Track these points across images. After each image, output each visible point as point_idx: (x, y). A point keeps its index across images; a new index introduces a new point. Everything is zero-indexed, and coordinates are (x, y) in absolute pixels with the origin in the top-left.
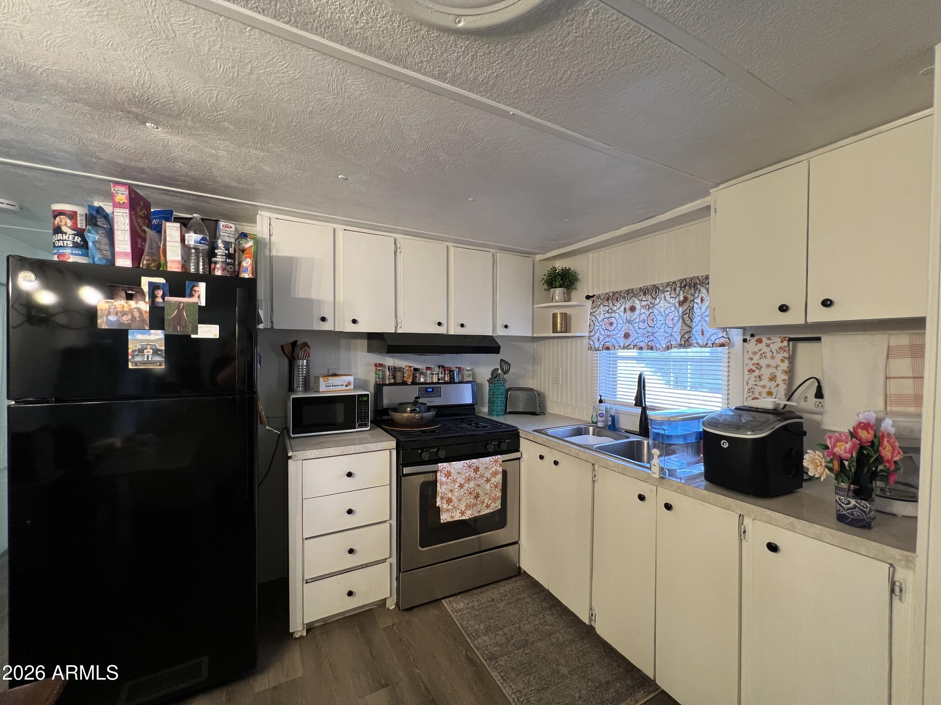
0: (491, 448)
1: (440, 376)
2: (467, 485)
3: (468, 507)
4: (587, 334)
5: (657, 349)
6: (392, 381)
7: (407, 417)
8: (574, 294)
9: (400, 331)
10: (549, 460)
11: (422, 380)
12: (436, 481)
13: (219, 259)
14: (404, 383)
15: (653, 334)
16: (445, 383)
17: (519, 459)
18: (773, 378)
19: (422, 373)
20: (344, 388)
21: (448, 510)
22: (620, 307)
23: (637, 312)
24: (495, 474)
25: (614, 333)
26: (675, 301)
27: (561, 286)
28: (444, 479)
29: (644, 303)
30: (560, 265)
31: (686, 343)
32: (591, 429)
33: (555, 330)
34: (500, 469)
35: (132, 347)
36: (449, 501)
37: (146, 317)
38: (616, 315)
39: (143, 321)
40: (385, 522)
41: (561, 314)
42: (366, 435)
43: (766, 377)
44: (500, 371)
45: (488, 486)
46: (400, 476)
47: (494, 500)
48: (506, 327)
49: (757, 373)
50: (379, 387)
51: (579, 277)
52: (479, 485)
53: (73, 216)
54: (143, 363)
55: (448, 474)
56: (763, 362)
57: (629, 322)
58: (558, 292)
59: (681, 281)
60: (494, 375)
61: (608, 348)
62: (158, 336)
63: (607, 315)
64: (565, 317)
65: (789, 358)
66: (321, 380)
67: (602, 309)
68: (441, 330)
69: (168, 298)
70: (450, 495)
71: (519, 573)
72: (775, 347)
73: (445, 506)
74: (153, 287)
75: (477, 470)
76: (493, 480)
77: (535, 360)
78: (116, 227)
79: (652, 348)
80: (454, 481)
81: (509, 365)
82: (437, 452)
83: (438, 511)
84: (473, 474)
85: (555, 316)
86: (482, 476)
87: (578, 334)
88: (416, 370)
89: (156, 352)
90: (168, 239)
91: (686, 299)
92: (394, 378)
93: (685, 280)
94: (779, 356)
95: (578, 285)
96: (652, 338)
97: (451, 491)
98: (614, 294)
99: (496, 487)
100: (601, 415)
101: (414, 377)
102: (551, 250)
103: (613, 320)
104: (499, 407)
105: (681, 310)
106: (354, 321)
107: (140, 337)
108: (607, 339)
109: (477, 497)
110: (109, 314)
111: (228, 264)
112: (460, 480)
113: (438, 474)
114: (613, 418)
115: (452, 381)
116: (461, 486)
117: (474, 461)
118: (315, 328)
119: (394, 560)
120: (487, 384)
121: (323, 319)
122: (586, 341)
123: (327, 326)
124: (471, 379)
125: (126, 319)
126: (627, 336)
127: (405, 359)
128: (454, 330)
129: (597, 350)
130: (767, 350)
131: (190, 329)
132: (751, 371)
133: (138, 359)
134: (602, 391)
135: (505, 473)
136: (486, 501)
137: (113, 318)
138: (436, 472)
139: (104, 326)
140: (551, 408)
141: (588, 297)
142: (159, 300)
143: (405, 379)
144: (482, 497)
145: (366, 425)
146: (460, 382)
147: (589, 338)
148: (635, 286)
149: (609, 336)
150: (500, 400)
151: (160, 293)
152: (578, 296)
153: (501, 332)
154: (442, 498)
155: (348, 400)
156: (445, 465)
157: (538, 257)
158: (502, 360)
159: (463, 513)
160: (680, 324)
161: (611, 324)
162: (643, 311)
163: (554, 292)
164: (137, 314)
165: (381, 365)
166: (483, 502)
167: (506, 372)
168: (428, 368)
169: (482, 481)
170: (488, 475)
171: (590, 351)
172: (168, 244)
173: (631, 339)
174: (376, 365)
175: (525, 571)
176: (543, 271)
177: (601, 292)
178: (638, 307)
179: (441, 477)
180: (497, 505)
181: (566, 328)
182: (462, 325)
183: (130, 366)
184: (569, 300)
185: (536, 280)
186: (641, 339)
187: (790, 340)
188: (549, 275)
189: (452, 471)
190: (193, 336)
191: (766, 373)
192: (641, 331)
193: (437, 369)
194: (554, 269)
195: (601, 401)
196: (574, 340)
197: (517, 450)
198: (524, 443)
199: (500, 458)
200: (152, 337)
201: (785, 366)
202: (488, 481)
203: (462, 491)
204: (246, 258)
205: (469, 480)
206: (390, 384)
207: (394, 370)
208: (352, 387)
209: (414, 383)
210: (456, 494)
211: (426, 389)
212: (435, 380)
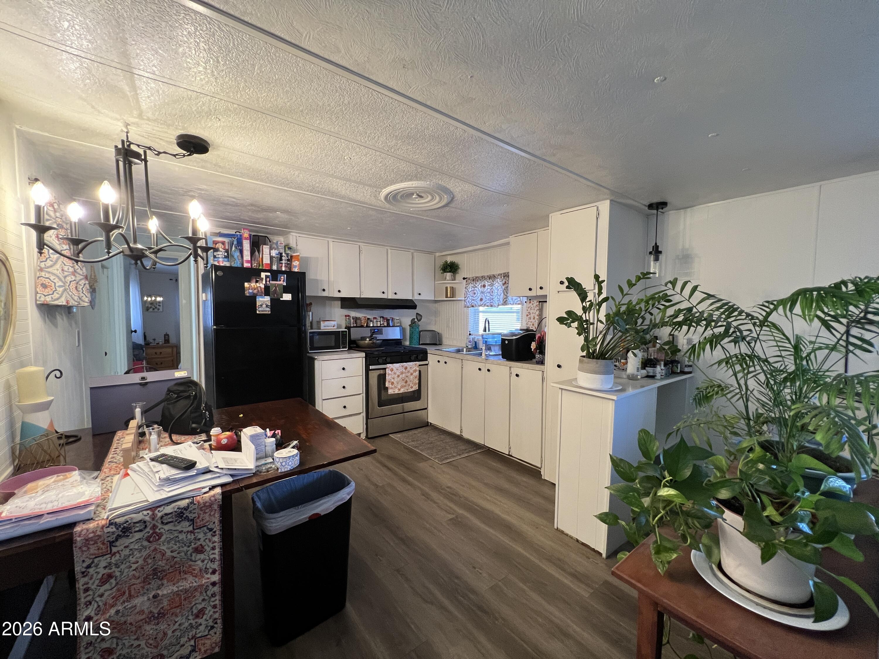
0: (413, 358)
1: (382, 322)
2: (401, 376)
3: (402, 387)
4: (464, 299)
5: (495, 306)
6: (355, 325)
7: (368, 343)
8: (457, 276)
9: (362, 297)
10: (442, 362)
11: (371, 325)
12: (385, 374)
13: (283, 262)
14: (362, 326)
15: (492, 299)
16: (384, 327)
17: (427, 365)
18: (534, 318)
19: (371, 321)
20: (332, 328)
21: (392, 388)
22: (479, 285)
23: (486, 288)
24: (415, 371)
25: (476, 298)
26: (501, 283)
27: (450, 272)
28: (390, 372)
29: (489, 283)
30: (449, 259)
31: (505, 303)
32: (465, 349)
33: (447, 297)
34: (418, 369)
35: (258, 304)
36: (393, 383)
37: (263, 290)
38: (477, 289)
39: (262, 292)
40: (360, 394)
41: (450, 287)
42: (346, 352)
43: (532, 318)
44: (416, 320)
45: (412, 377)
46: (367, 370)
47: (415, 384)
48: (420, 294)
49: (529, 316)
50: (348, 328)
51: (460, 267)
52: (407, 376)
53: (223, 243)
54: (262, 311)
55: (392, 370)
56: (531, 312)
57: (482, 292)
58: (448, 275)
59: (504, 273)
60: (413, 322)
61: (473, 306)
62: (267, 299)
63: (473, 289)
64: (452, 289)
65: (539, 310)
66: (322, 322)
67: (471, 285)
68: (384, 296)
69: (271, 282)
70: (393, 380)
71: (427, 424)
72: (535, 305)
73: (390, 386)
74: (267, 277)
75: (406, 368)
76: (414, 374)
77: (436, 313)
78: (244, 249)
79: (492, 306)
80: (395, 374)
81: (421, 316)
82: (386, 359)
83: (387, 389)
84: (404, 370)
85: (447, 288)
86: (409, 372)
87: (459, 299)
88: (368, 319)
89: (267, 306)
90: (264, 253)
91: (505, 282)
92: (356, 323)
93: (505, 273)
94: (536, 309)
95: (459, 271)
96: (492, 301)
97: (394, 378)
98: (476, 277)
99: (416, 377)
100: (470, 342)
101: (367, 323)
102: (445, 251)
103: (475, 291)
104: (415, 341)
105: (503, 288)
106: (339, 291)
107: (261, 299)
108: (473, 302)
109: (406, 382)
110: (249, 289)
111: (288, 264)
112: (398, 373)
113: (387, 370)
114: (476, 342)
115: (388, 325)
116: (398, 376)
117: (405, 364)
118: (320, 295)
119: (364, 414)
120: (409, 327)
121: (324, 290)
122: (463, 302)
123: (325, 294)
124: (399, 325)
125: (255, 291)
126: (481, 300)
127: (360, 313)
128: (391, 296)
129: (468, 307)
130: (532, 306)
131: (279, 296)
132: (527, 315)
133: (260, 309)
134: (470, 329)
135: (420, 371)
136: (411, 384)
137: (251, 291)
138: (385, 369)
139: (248, 295)
140: (445, 341)
141: (464, 279)
142: (268, 283)
143: (362, 324)
144: (408, 383)
145: (346, 347)
146: (393, 326)
147: (465, 301)
148: (486, 274)
149: (473, 300)
150: (416, 336)
151: (268, 279)
152: (459, 277)
153: (416, 297)
154: (389, 382)
155: (336, 334)
156: (390, 365)
157: (437, 254)
158: (417, 314)
159: (399, 390)
160: (503, 294)
161: (475, 293)
162: (489, 287)
163: (446, 275)
164: (259, 289)
165: (349, 316)
166: (409, 385)
167: (419, 321)
168: (375, 318)
169: (409, 374)
170: (411, 371)
171: (465, 308)
172: (264, 256)
173: (483, 301)
174: (346, 316)
175: (431, 423)
176: (440, 263)
177: (471, 276)
178: (487, 285)
179: (388, 371)
180: (416, 387)
181: (453, 295)
182: (396, 294)
183: (258, 312)
184: (454, 280)
185: (436, 267)
186: (487, 301)
187: (540, 302)
188: (444, 265)
189: (394, 368)
190: (281, 299)
191: (532, 316)
192: (487, 298)
193: (379, 319)
194: (446, 262)
195: (470, 334)
196: (457, 302)
197: (426, 360)
198: (429, 356)
199: (418, 363)
200: (265, 300)
201: (538, 313)
202: (412, 374)
203: (399, 379)
204: (295, 261)
205: (402, 373)
206: (354, 327)
207: (356, 319)
208: (336, 327)
209: (367, 326)
210: (396, 380)
211: (375, 329)
212: (379, 325)
